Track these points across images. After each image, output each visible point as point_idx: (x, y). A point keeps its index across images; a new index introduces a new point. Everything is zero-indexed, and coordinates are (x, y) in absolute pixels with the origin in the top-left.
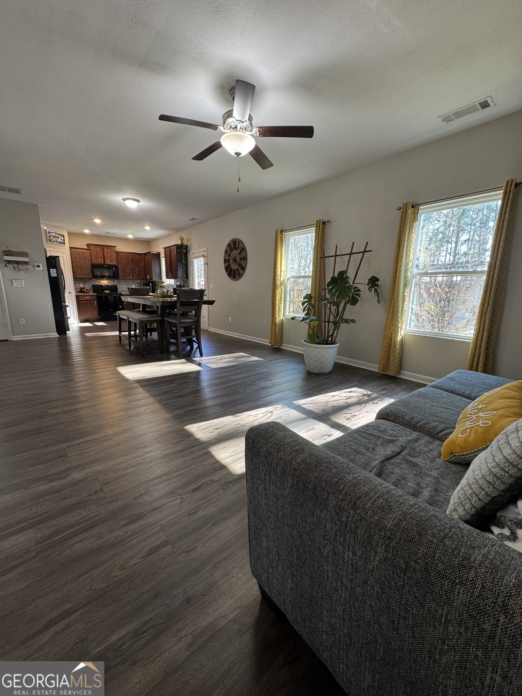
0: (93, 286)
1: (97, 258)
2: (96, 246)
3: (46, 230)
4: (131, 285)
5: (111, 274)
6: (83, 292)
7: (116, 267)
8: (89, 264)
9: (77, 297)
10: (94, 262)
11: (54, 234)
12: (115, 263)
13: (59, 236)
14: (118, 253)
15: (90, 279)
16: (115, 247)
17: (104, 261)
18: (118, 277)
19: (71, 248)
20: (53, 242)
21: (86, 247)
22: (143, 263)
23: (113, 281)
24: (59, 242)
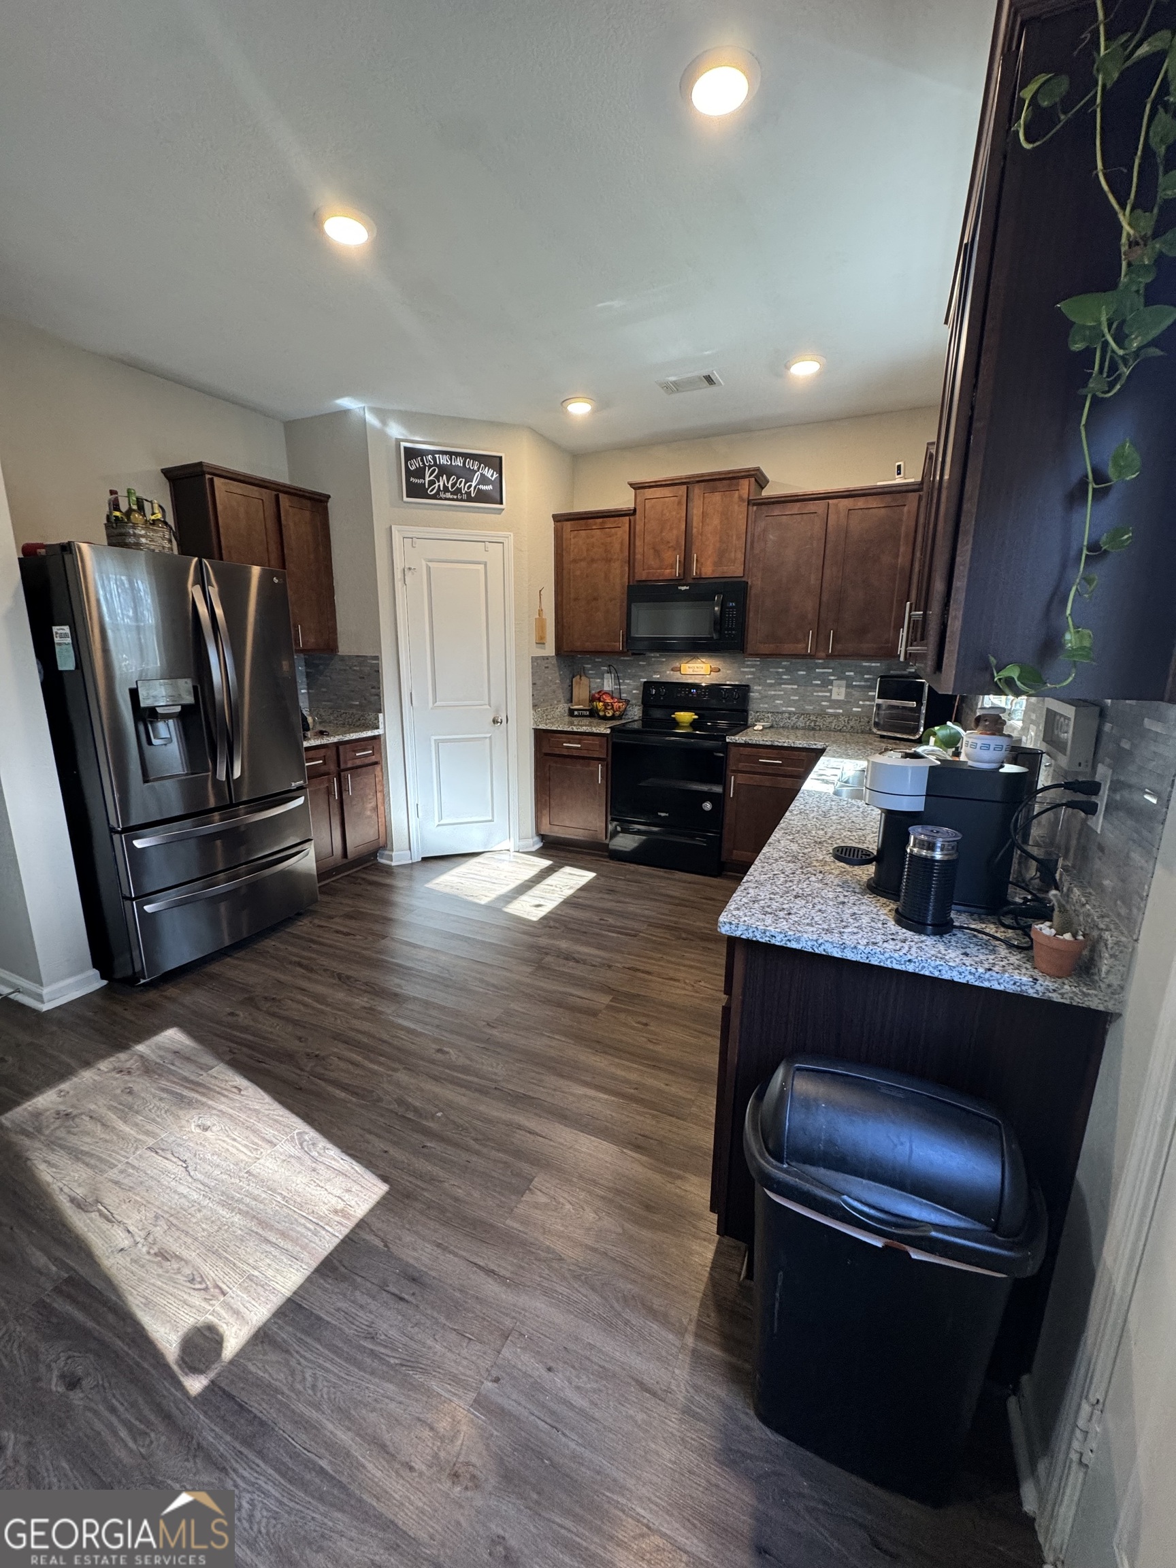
0: (648, 685)
1: (657, 552)
4: (826, 683)
7: (740, 589)
8: (619, 580)
10: (641, 574)
11: (444, 460)
12: (733, 569)
13: (470, 464)
14: (760, 507)
16: (755, 475)
17: (687, 561)
18: (744, 647)
19: (558, 519)
20: (434, 497)
23: (736, 665)
24: (469, 494)
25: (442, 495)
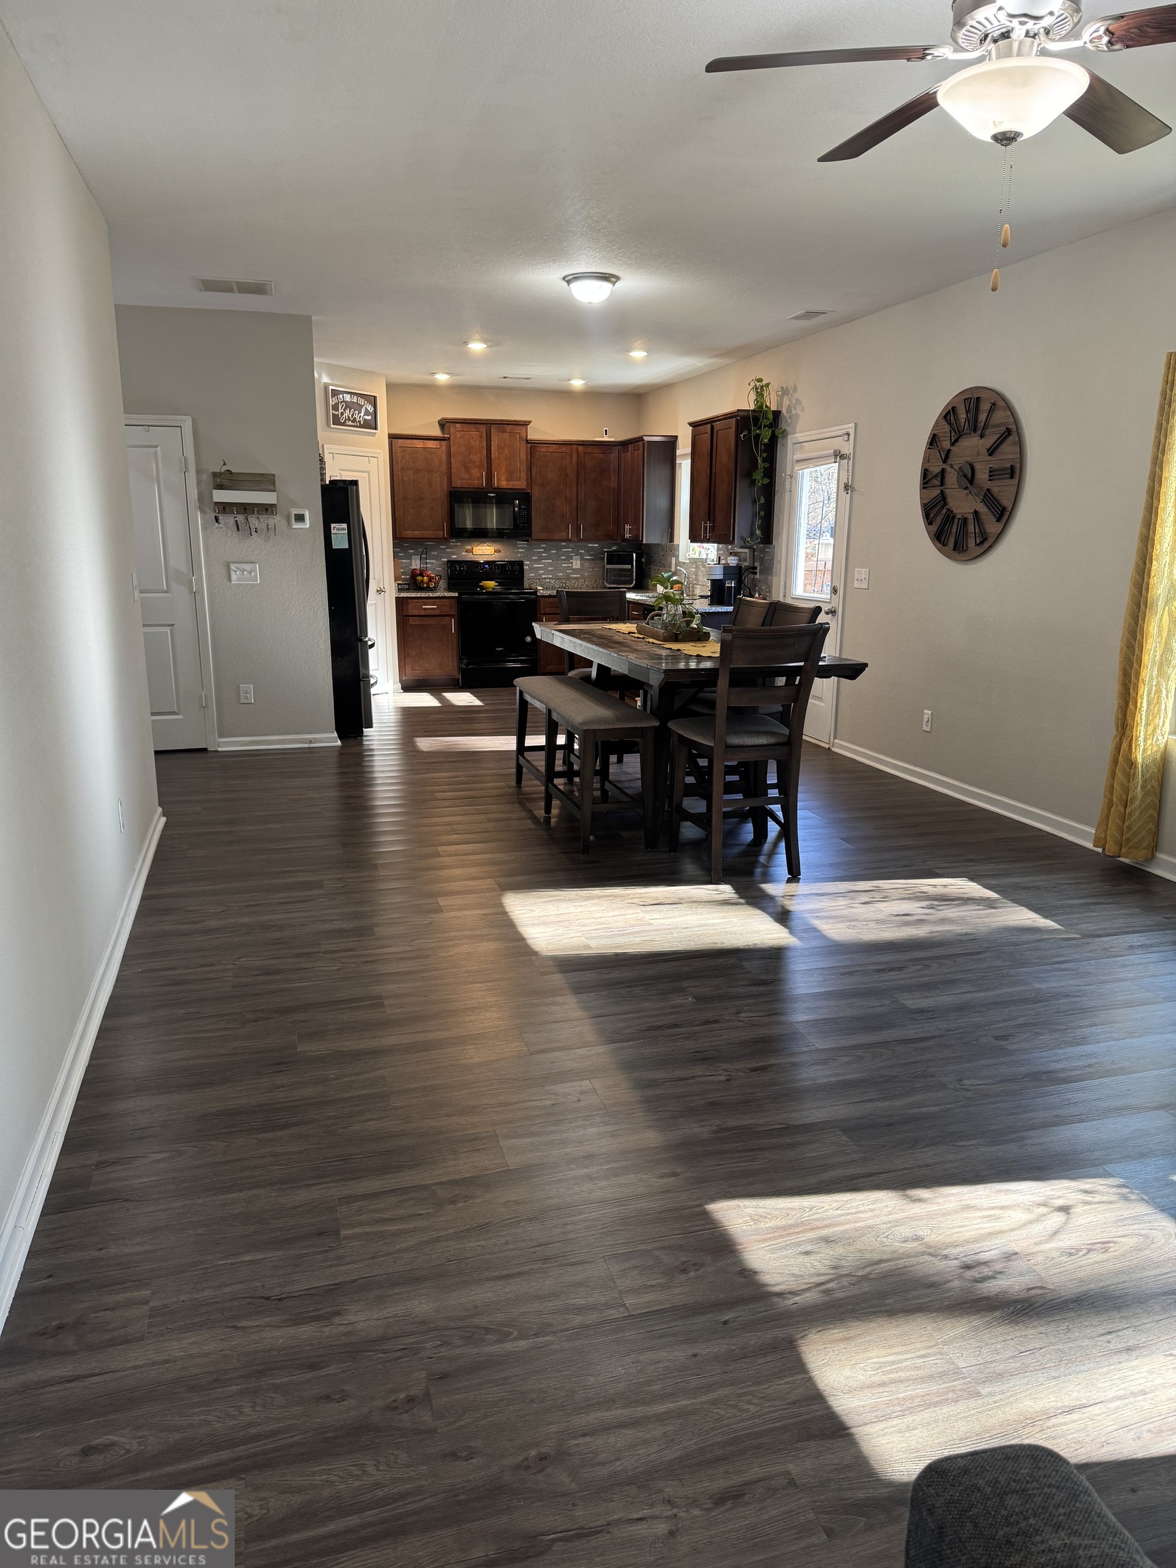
0: (451, 563)
1: (467, 469)
2: (466, 427)
3: (326, 387)
4: (569, 558)
5: (508, 524)
6: (419, 588)
7: (525, 497)
8: (439, 487)
9: (401, 603)
10: (458, 483)
11: (348, 398)
12: (520, 484)
13: (361, 402)
14: (534, 446)
15: (444, 540)
16: (525, 424)
17: (490, 476)
18: (530, 535)
19: (393, 437)
20: (343, 424)
21: (437, 432)
22: (614, 478)
23: (511, 547)
24: (360, 421)
25: (347, 423)
